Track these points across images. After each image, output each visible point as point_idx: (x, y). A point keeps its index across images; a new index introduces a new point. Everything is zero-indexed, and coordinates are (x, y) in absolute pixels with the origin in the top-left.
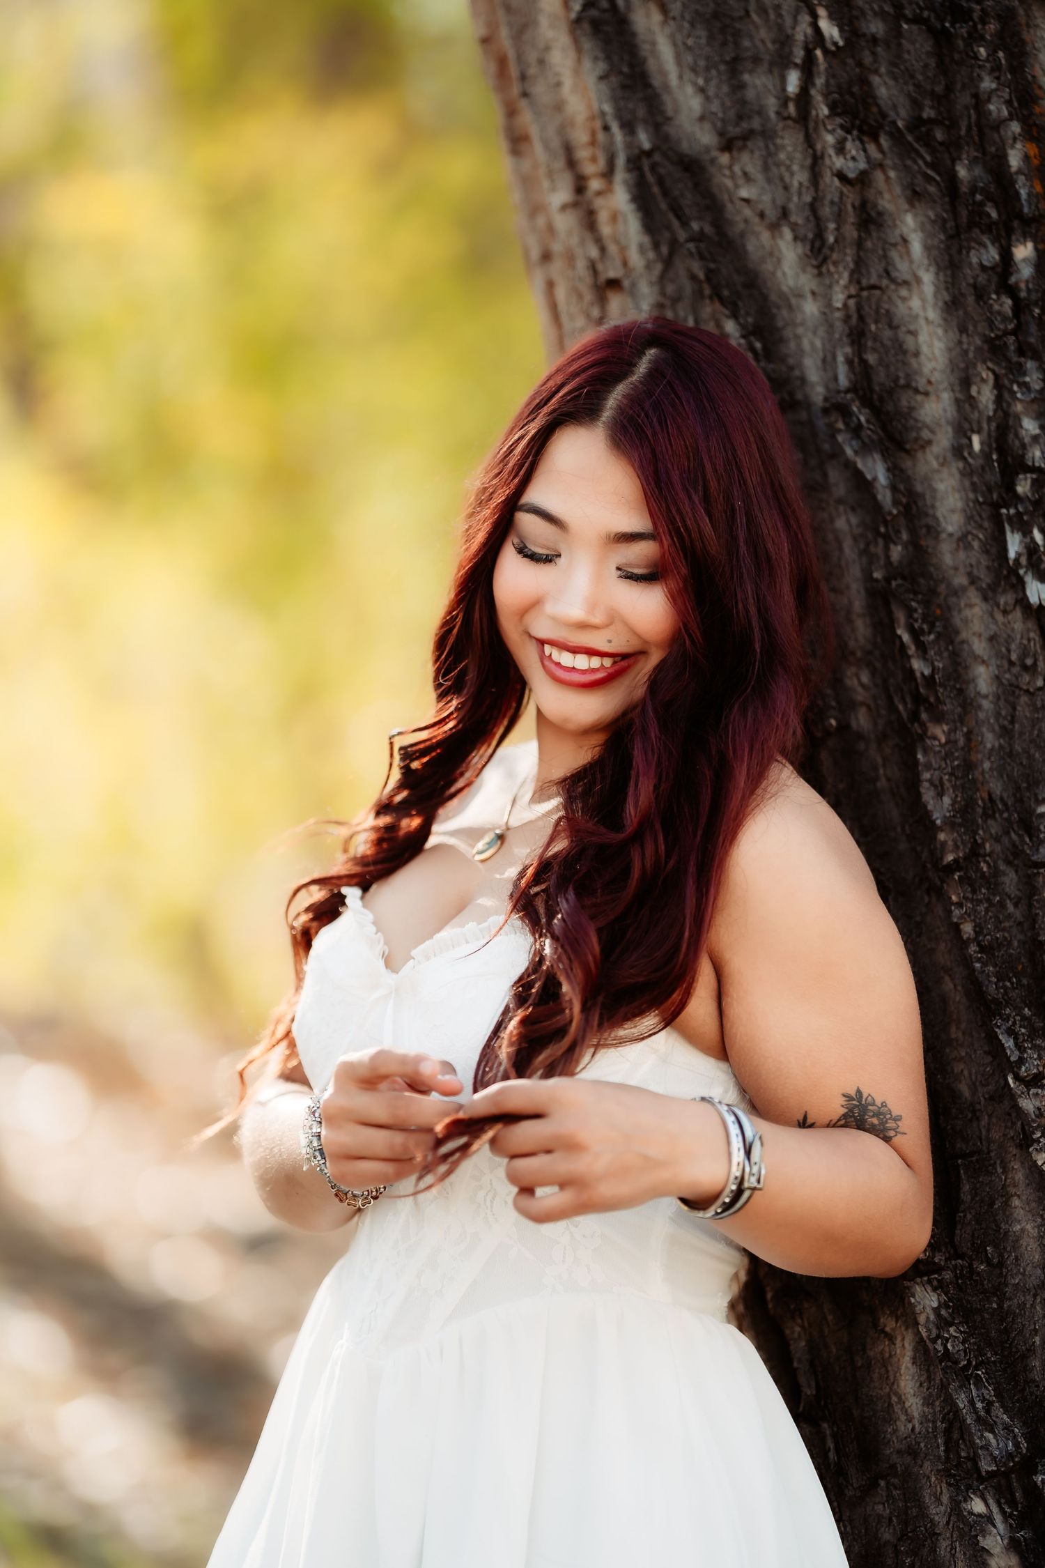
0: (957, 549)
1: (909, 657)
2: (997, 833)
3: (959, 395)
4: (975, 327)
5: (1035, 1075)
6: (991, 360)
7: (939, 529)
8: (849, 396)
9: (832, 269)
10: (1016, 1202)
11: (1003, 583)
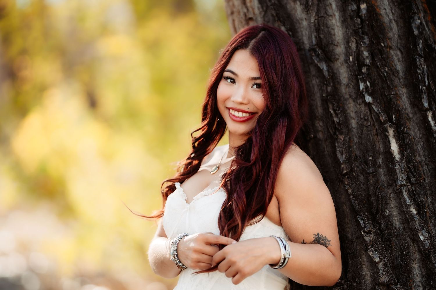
0: (346, 88)
1: (333, 117)
2: (358, 165)
3: (346, 46)
4: (350, 27)
5: (369, 231)
6: (355, 36)
7: (341, 82)
8: (316, 46)
9: (311, 12)
10: (364, 266)
11: (359, 97)
